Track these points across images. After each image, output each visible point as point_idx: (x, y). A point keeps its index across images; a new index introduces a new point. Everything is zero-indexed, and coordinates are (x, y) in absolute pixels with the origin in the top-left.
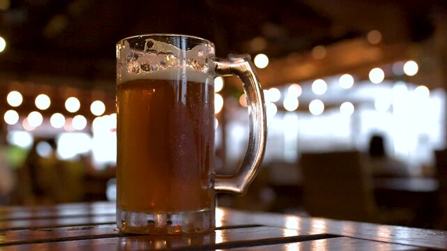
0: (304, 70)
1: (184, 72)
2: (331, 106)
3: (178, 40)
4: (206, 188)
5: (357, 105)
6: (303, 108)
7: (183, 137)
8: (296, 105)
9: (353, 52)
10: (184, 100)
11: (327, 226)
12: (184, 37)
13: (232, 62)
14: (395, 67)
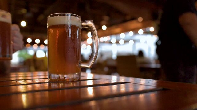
0: (118, 30)
1: (70, 26)
2: (126, 42)
3: (68, 15)
4: (77, 66)
5: (135, 41)
6: (118, 42)
7: (70, 49)
8: (115, 41)
9: (133, 24)
10: (70, 36)
11: (125, 79)
12: (70, 14)
13: (86, 23)
14: (147, 29)
